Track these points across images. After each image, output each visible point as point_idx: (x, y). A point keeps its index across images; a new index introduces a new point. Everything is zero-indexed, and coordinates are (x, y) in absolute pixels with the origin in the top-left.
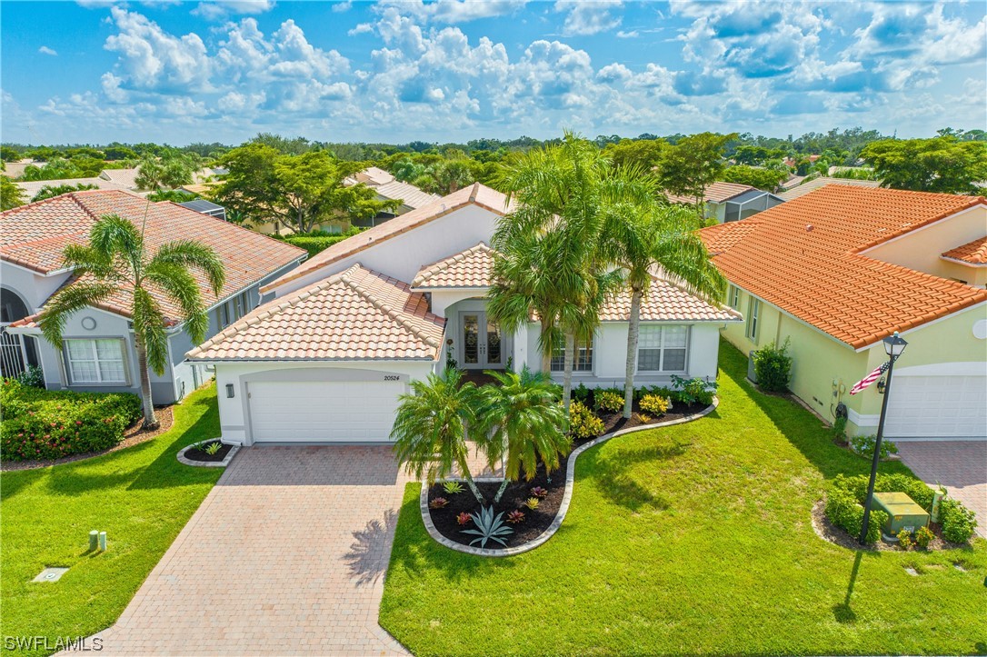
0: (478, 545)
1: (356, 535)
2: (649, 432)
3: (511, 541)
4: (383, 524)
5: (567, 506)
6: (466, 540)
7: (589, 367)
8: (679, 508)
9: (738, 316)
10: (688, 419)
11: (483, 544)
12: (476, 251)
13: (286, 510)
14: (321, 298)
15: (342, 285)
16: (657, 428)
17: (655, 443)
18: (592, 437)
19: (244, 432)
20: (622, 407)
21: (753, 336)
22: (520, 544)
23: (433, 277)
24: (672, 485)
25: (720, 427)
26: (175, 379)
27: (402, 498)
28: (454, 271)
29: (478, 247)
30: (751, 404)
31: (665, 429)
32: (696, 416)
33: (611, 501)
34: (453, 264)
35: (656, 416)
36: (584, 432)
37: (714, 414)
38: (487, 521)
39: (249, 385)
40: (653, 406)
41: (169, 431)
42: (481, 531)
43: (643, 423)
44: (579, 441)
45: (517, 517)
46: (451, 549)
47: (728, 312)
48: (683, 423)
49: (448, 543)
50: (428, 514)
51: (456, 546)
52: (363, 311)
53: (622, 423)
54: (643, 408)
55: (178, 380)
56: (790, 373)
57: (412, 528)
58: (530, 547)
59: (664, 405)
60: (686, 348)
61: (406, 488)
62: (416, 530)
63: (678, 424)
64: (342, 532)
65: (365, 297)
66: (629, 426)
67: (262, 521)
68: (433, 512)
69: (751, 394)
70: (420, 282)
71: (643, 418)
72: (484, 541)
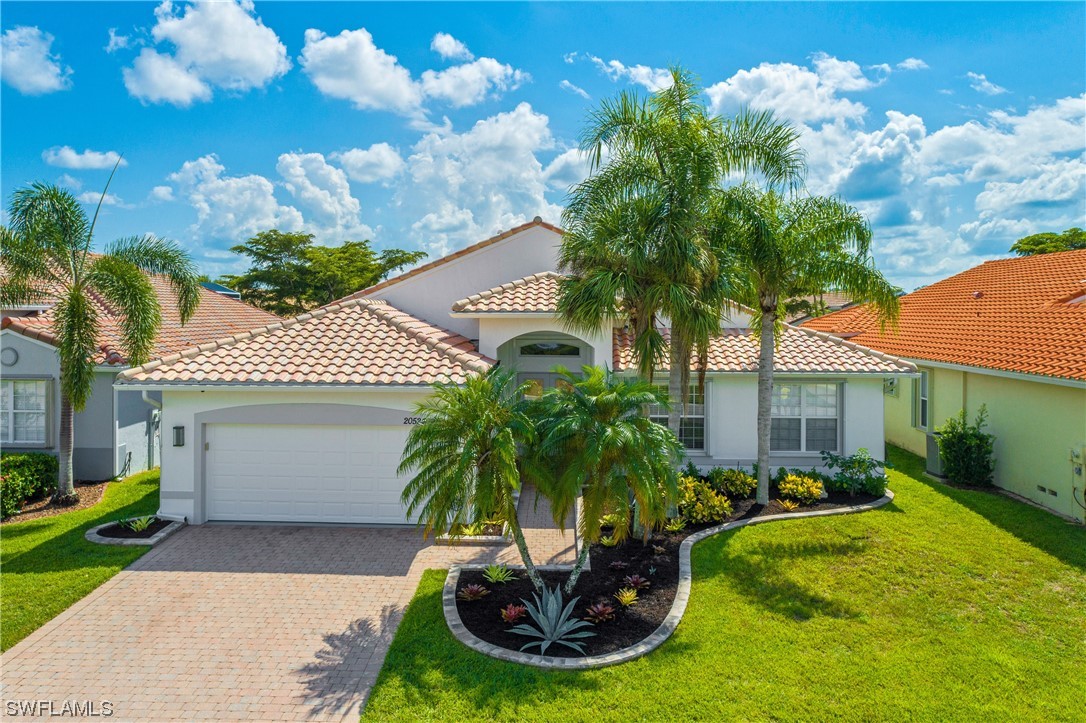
0: (536, 651)
1: (329, 639)
2: (799, 522)
3: (592, 648)
4: (377, 624)
5: (685, 603)
6: (516, 643)
7: (700, 445)
8: (873, 614)
9: (911, 367)
10: (855, 508)
11: (543, 649)
12: (541, 277)
13: (226, 601)
14: (327, 321)
15: (358, 309)
16: (810, 517)
17: (811, 534)
18: (714, 524)
19: (192, 501)
20: (754, 492)
21: (924, 423)
22: (608, 652)
23: (483, 300)
24: (853, 584)
25: (905, 521)
26: (118, 445)
27: (415, 589)
28: (511, 296)
29: (545, 273)
30: (943, 500)
31: (823, 519)
32: (866, 507)
33: (756, 599)
34: (510, 288)
35: (806, 502)
36: (701, 512)
37: (890, 506)
38: (552, 613)
39: (208, 428)
40: (800, 488)
41: (90, 509)
42: (541, 630)
43: (787, 511)
44: (693, 527)
45: (601, 613)
46: (488, 655)
47: (896, 363)
48: (848, 513)
49: (483, 647)
50: (454, 608)
51: (497, 652)
52: (381, 335)
53: (757, 510)
54: (786, 491)
55: (123, 449)
56: (992, 457)
57: (425, 626)
58: (626, 655)
59: (817, 489)
60: (838, 418)
61: (424, 576)
62: (432, 629)
63: (842, 514)
64: (306, 631)
65: (386, 319)
66: (767, 514)
67: (181, 613)
68: (462, 605)
69: (938, 488)
70: (464, 305)
71: (788, 504)
72: (545, 645)
